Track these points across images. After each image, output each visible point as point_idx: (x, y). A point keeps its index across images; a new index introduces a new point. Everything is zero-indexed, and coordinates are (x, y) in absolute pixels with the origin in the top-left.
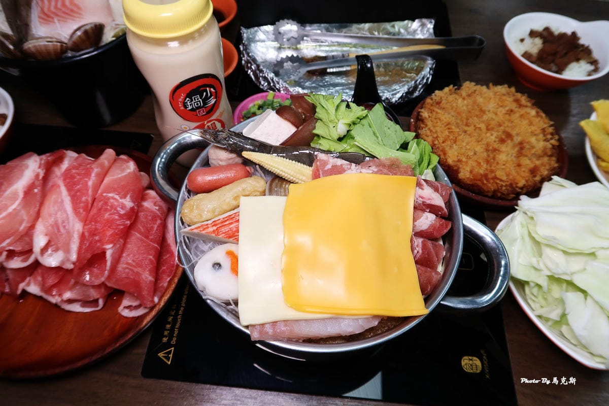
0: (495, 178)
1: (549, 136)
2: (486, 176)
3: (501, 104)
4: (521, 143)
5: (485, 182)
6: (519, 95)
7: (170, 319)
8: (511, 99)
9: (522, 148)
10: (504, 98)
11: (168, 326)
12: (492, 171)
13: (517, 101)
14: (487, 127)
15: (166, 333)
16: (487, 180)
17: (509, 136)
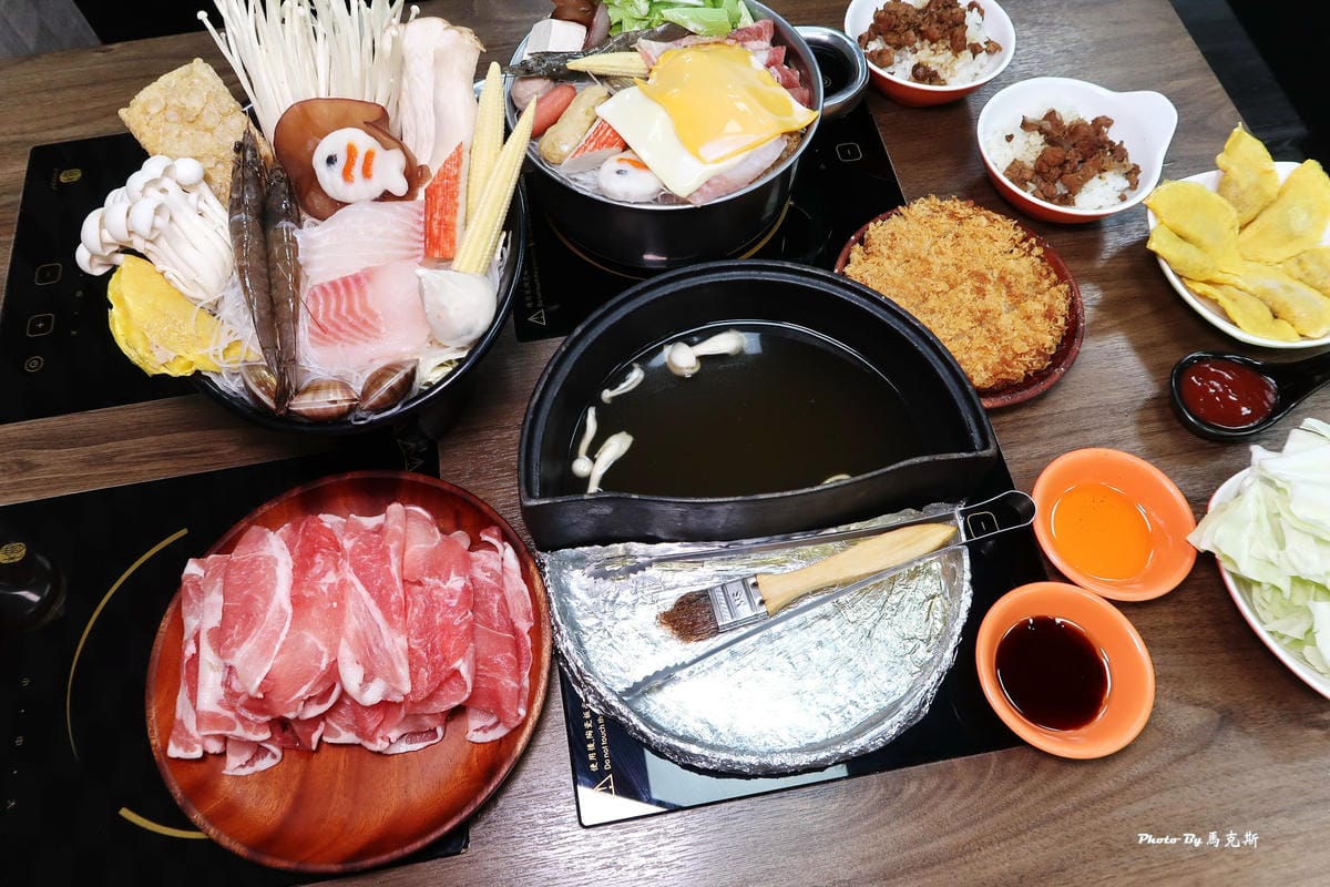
0: (1016, 355)
1: (1025, 245)
2: (1004, 361)
3: (936, 234)
4: (1002, 278)
5: (1010, 370)
6: (948, 204)
7: (589, 735)
8: (944, 218)
9: (1008, 286)
10: (933, 221)
11: (591, 747)
12: (1006, 348)
13: (952, 215)
14: (947, 282)
15: (592, 757)
16: (1009, 366)
17: (982, 278)
